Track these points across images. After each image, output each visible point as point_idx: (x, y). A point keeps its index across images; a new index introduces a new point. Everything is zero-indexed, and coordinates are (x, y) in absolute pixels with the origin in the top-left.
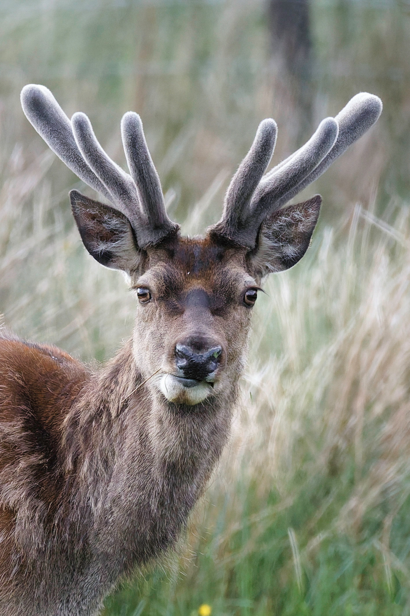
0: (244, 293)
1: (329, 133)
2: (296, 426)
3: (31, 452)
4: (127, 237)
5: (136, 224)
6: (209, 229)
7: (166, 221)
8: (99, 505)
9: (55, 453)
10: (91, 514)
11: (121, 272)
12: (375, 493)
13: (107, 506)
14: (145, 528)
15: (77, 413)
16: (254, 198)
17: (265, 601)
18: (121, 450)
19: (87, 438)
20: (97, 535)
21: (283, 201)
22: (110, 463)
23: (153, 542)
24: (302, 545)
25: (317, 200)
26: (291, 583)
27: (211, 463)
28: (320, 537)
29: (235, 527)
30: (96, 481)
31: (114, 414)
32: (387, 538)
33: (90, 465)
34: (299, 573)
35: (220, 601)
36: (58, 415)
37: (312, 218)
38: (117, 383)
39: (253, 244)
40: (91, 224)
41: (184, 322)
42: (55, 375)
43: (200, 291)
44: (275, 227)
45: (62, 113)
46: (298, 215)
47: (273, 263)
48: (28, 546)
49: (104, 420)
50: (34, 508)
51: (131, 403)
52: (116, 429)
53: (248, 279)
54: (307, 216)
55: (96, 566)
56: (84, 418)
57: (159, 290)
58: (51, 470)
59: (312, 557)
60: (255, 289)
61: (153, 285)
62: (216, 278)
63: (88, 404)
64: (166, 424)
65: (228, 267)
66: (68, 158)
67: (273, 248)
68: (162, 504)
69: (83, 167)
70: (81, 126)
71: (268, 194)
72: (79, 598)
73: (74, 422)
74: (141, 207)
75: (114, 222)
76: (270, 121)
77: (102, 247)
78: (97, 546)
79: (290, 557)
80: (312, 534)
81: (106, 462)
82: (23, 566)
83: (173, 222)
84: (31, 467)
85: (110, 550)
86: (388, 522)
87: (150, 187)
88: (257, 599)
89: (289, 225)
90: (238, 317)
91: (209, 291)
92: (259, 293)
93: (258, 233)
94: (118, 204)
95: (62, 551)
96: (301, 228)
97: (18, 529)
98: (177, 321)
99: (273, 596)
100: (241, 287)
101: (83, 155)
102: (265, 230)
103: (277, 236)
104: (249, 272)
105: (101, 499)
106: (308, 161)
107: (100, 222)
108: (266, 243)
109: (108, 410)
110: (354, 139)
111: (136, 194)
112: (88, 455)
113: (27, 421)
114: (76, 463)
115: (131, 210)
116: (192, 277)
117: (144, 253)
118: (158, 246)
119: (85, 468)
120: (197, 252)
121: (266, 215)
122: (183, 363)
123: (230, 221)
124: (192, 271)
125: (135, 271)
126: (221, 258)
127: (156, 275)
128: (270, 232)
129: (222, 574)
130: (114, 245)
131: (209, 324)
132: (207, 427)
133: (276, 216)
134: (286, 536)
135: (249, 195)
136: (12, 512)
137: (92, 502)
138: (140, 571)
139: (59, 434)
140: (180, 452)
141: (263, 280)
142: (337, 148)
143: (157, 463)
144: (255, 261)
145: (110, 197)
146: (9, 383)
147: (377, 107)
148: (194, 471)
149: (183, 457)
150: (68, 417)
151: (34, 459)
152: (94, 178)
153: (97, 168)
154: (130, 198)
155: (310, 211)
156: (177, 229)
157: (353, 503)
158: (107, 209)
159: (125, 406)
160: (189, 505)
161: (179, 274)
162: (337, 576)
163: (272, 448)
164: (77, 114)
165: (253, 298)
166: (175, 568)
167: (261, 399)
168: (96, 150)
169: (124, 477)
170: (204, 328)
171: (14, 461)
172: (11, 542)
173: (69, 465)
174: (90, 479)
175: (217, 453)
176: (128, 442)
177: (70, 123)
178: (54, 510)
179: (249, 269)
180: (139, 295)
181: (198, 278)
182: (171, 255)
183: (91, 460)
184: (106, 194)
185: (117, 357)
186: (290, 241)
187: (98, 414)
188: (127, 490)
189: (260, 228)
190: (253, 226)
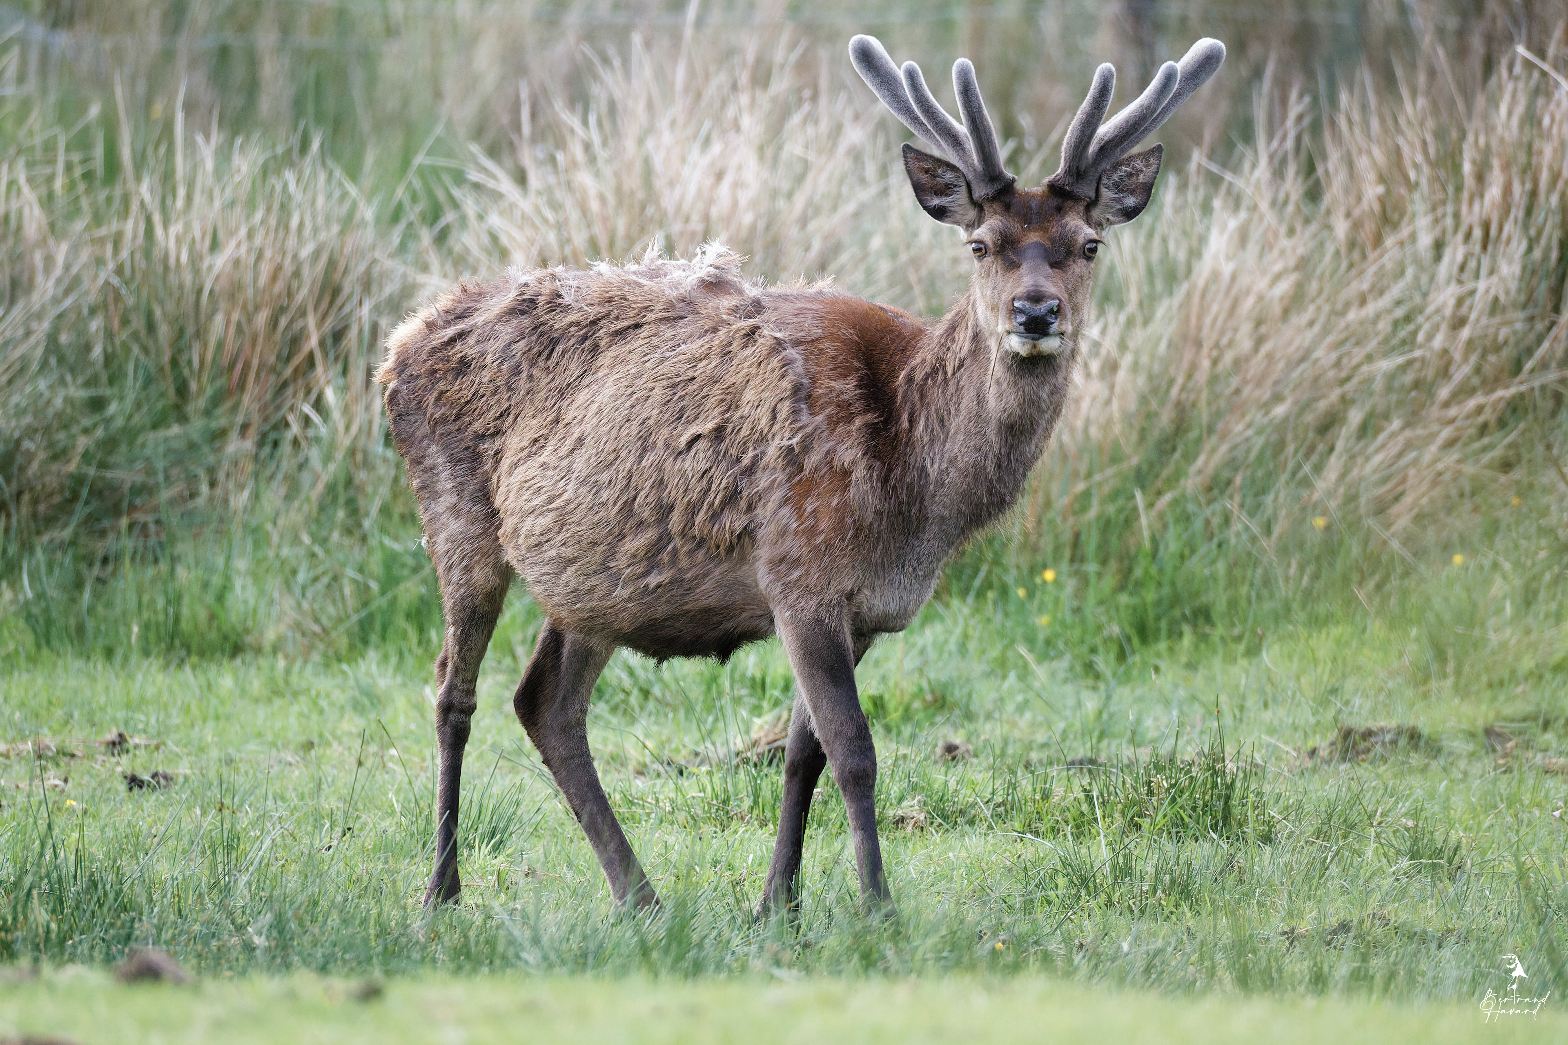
0: (1084, 246)
1: (1170, 77)
2: (1141, 381)
3: (866, 411)
4: (963, 189)
5: (970, 176)
6: (1046, 180)
7: (1001, 173)
8: (936, 466)
9: (891, 412)
10: (927, 475)
11: (956, 227)
12: (1224, 448)
13: (944, 466)
14: (982, 492)
15: (914, 369)
16: (1093, 148)
17: (1113, 565)
18: (957, 410)
19: (922, 397)
20: (934, 496)
21: (1123, 151)
22: (946, 423)
23: (991, 504)
24: (1150, 505)
25: (1159, 149)
26: (1139, 545)
27: (1051, 422)
28: (1167, 497)
29: (1080, 487)
30: (932, 441)
31: (950, 373)
32: (1237, 498)
33: (926, 424)
34: (1146, 534)
35: (1065, 566)
36: (893, 373)
37: (1153, 168)
38: (953, 340)
39: (1092, 194)
40: (924, 178)
41: (1021, 276)
42: (892, 331)
43: (1038, 245)
44: (1116, 177)
45: (892, 65)
46: (1139, 164)
47: (1114, 215)
48: (863, 507)
49: (940, 378)
50: (870, 468)
51: (967, 363)
52: (951, 388)
53: (1089, 232)
54: (1148, 166)
55: (932, 530)
56: (919, 376)
57: (994, 243)
58: (885, 429)
59: (1161, 516)
60: (1096, 241)
61: (988, 239)
62: (1055, 230)
63: (924, 361)
64: (1005, 385)
65: (1067, 219)
66: (899, 110)
67: (1114, 199)
68: (999, 466)
69: (915, 119)
70: (911, 75)
71: (1107, 143)
72: (915, 563)
73: (910, 379)
74: (975, 158)
75: (949, 176)
76: (1109, 65)
77: (936, 201)
78: (934, 508)
79: (1138, 517)
80: (1159, 493)
81: (942, 421)
82: (859, 530)
83: (1009, 174)
84: (866, 425)
85: (946, 513)
86: (1238, 480)
87: (983, 136)
88: (1104, 562)
89: (1130, 175)
90: (1078, 270)
91: (1048, 243)
92: (1100, 247)
93: (1098, 183)
94: (951, 157)
95: (900, 513)
96: (1142, 178)
97: (852, 490)
98: (1013, 276)
99: (1121, 560)
100: (1081, 240)
101: (915, 107)
102: (1105, 181)
103: (1117, 187)
104: (1089, 224)
105: (937, 460)
106: (1148, 107)
107: (934, 176)
108: (1107, 194)
109: (944, 367)
110: (1197, 85)
111: (970, 145)
112: (924, 413)
113: (861, 379)
114: (912, 421)
115: (965, 162)
116: (1029, 229)
117: (978, 206)
118: (993, 199)
119: (921, 426)
120: (1034, 204)
121: (1106, 165)
122: (1022, 319)
123: (1069, 171)
124: (1030, 223)
125: (971, 226)
126: (1060, 210)
127: (992, 230)
128: (1110, 183)
129: (1067, 537)
130: (949, 199)
131: (1047, 277)
132: (1047, 389)
133: (1116, 167)
134: (1133, 497)
135: (1088, 143)
136: (846, 473)
137: (928, 462)
138: (980, 535)
139: (895, 390)
140: (1018, 412)
141: (1104, 233)
142: (1178, 95)
143: (993, 423)
144: (1096, 213)
145: (943, 150)
146: (843, 341)
147: (1220, 52)
148: (1032, 431)
149: (1020, 418)
150: (903, 374)
151: (869, 417)
152: (927, 130)
153: (928, 118)
154: (963, 150)
155: (1151, 160)
156: (1014, 181)
157: (1200, 461)
158: (939, 162)
159: (961, 366)
160: (1027, 465)
161: (1015, 227)
162: (1185, 536)
163: (1115, 405)
164: (907, 64)
165: (1094, 250)
166: (1016, 530)
167: (1103, 352)
168: (927, 100)
169: (960, 437)
170: (1042, 281)
171: (849, 419)
172: (846, 504)
173: (906, 425)
174: (926, 439)
175: (1057, 411)
176: (965, 402)
177: (901, 74)
178: (890, 470)
179: (1088, 222)
180: (974, 250)
181: (1036, 230)
182: (1007, 207)
183: (927, 419)
184: (940, 146)
185: (953, 313)
186: (1132, 192)
187: (934, 372)
188: (964, 450)
189: (1100, 178)
190: (1092, 177)
